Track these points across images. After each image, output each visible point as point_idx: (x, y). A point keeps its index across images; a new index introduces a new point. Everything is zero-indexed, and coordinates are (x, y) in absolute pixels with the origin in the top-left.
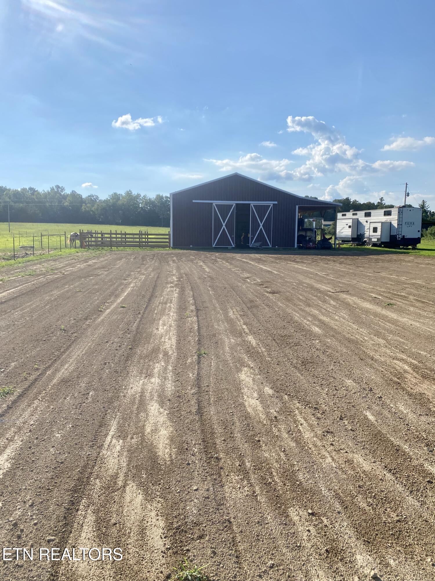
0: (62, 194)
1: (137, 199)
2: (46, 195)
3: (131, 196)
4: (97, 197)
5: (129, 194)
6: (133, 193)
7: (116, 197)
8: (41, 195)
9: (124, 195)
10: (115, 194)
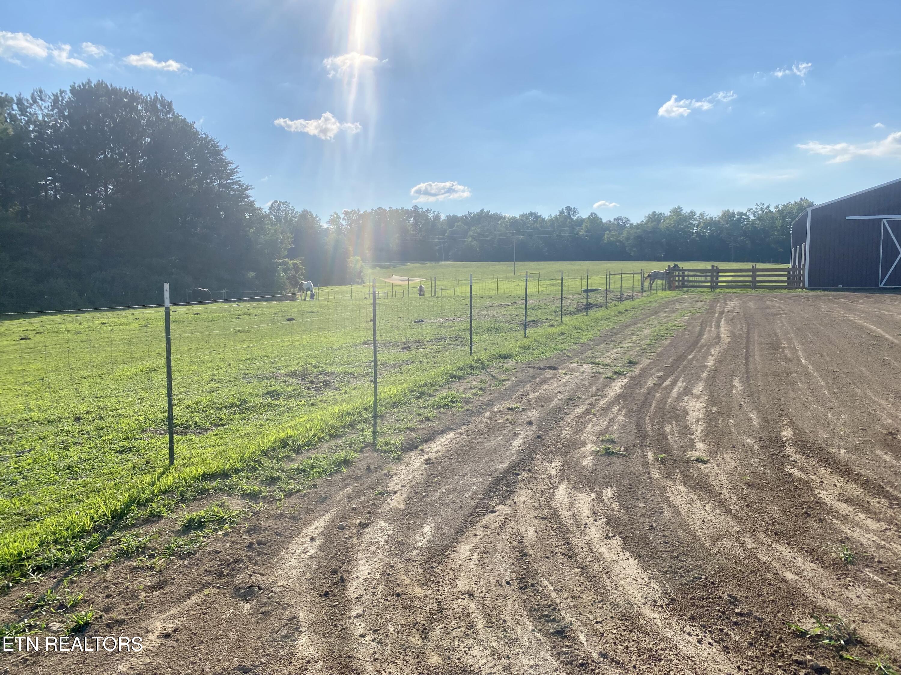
0: (575, 218)
1: (690, 219)
2: (553, 221)
3: (680, 215)
4: (628, 220)
5: (677, 212)
6: (684, 212)
7: (655, 218)
8: (546, 223)
9: (669, 214)
10: (654, 213)
